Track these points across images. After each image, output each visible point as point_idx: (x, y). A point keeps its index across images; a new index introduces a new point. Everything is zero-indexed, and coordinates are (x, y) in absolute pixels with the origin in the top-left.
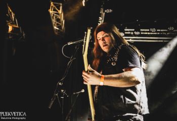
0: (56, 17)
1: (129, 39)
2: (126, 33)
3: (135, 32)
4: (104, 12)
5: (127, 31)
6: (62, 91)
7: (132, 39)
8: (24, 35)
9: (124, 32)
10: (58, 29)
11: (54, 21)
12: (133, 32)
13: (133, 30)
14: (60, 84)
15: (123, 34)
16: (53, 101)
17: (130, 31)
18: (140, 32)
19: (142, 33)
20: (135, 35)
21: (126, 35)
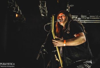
0: (42, 9)
1: (84, 21)
2: (82, 18)
3: (87, 18)
4: (69, 6)
5: (82, 17)
6: (44, 50)
7: (85, 21)
8: (25, 19)
9: (81, 17)
10: (44, 16)
11: (41, 11)
12: (86, 17)
13: (86, 16)
14: (43, 46)
15: (80, 19)
16: (39, 56)
17: (84, 17)
18: (90, 17)
19: (91, 18)
20: (87, 19)
21: (82, 19)
